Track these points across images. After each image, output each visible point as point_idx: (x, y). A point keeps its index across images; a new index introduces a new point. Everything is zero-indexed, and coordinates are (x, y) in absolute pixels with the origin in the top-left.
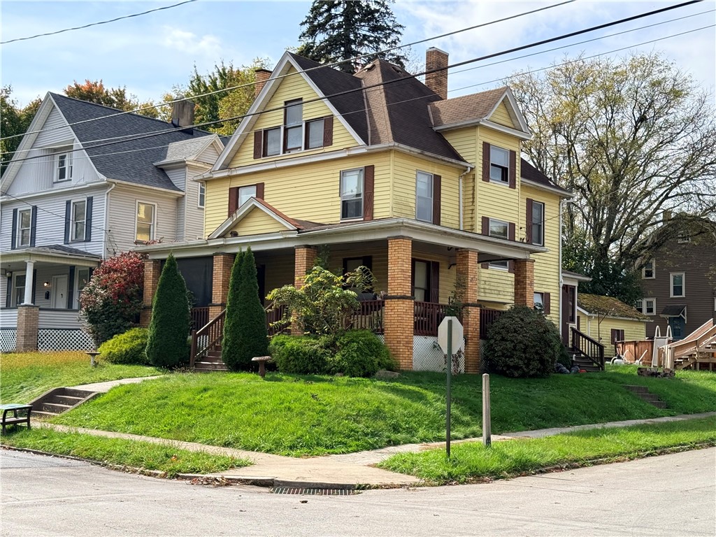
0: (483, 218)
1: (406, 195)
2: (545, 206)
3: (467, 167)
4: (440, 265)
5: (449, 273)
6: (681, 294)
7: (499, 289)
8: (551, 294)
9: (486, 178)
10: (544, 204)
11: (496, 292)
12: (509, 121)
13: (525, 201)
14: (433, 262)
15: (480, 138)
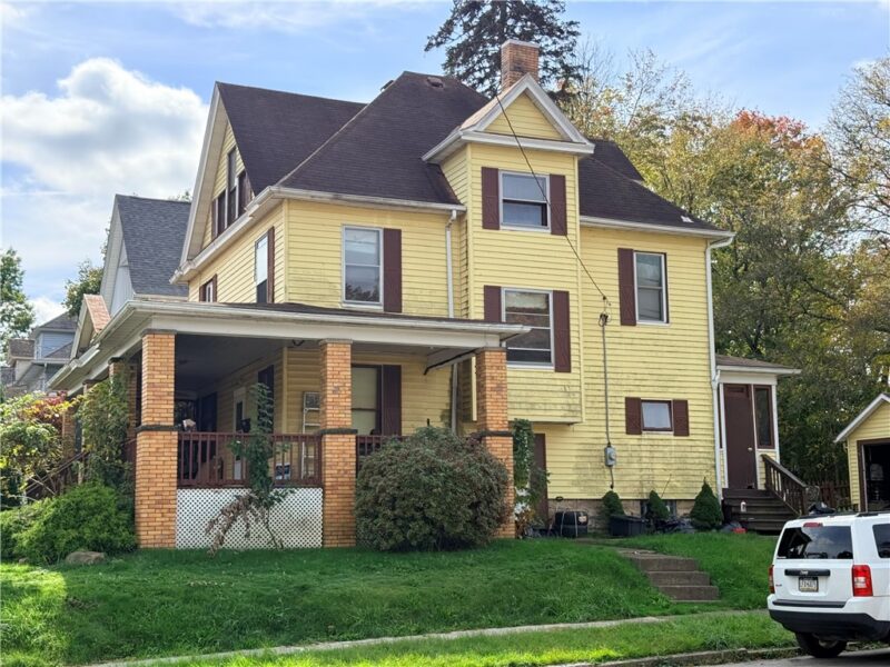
0: (487, 289)
1: (320, 266)
2: (668, 258)
3: (451, 211)
4: (403, 370)
5: (426, 380)
7: (531, 400)
8: (689, 402)
9: (491, 222)
10: (665, 254)
11: (523, 406)
12: (548, 128)
13: (616, 254)
14: (385, 366)
15: (474, 161)
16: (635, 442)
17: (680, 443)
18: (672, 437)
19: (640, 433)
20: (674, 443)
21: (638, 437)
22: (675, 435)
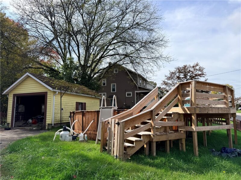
6: (115, 91)
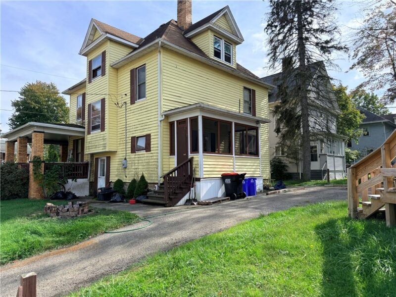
0: (89, 105)
2: (147, 65)
8: (151, 135)
9: (90, 81)
13: (130, 73)
16: (134, 156)
17: (148, 155)
18: (145, 153)
19: (135, 153)
20: (146, 155)
21: (134, 154)
22: (146, 152)
